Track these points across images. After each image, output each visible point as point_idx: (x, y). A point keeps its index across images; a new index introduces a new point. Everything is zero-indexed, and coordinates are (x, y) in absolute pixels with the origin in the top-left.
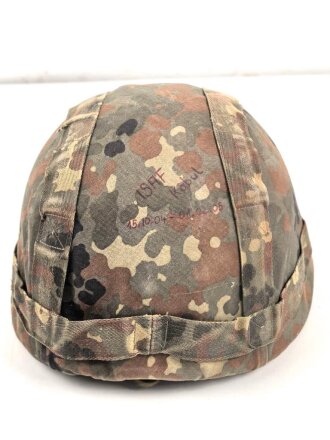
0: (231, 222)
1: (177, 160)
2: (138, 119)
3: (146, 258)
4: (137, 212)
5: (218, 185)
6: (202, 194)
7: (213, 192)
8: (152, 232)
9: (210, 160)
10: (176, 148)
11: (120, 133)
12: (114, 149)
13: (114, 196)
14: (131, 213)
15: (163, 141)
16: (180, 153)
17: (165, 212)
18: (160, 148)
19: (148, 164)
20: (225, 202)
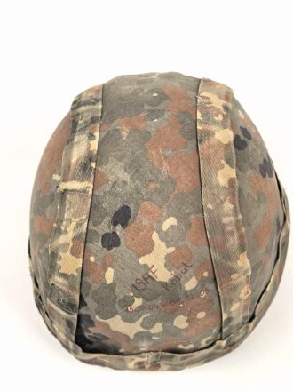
1: (168, 257)
3: (142, 330)
4: (133, 301)
5: (206, 274)
6: (191, 284)
7: (202, 282)
8: (147, 315)
9: (200, 251)
10: (168, 246)
11: (115, 224)
12: (111, 241)
13: (112, 287)
14: (127, 302)
15: (155, 236)
16: (171, 250)
17: (158, 302)
18: (153, 244)
19: (142, 261)
20: (211, 287)
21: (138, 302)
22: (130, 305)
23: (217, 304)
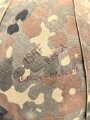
0: (83, 79)
1: (50, 38)
2: (29, 10)
4: (23, 72)
5: (76, 55)
6: (65, 61)
7: (74, 61)
8: (33, 85)
9: (73, 39)
10: (51, 30)
11: (17, 19)
12: (13, 29)
13: (9, 61)
14: (20, 73)
15: (42, 25)
16: (53, 34)
17: (41, 73)
18: (40, 30)
19: (32, 41)
20: (80, 66)
21: (27, 73)
22: (22, 75)
23: (83, 84)
